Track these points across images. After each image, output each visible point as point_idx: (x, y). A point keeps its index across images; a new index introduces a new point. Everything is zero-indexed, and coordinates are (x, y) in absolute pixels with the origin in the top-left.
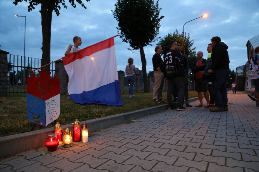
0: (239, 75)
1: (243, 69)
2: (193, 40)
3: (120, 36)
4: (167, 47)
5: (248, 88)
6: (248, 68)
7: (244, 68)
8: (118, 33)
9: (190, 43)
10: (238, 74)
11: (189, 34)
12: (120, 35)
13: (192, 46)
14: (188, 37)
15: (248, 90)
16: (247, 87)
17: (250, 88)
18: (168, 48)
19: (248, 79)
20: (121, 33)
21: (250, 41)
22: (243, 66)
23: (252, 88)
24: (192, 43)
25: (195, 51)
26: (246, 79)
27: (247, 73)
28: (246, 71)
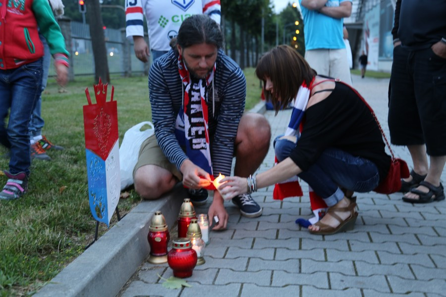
19: (368, 37)
26: (364, 35)
27: (367, 16)
28: (365, 11)
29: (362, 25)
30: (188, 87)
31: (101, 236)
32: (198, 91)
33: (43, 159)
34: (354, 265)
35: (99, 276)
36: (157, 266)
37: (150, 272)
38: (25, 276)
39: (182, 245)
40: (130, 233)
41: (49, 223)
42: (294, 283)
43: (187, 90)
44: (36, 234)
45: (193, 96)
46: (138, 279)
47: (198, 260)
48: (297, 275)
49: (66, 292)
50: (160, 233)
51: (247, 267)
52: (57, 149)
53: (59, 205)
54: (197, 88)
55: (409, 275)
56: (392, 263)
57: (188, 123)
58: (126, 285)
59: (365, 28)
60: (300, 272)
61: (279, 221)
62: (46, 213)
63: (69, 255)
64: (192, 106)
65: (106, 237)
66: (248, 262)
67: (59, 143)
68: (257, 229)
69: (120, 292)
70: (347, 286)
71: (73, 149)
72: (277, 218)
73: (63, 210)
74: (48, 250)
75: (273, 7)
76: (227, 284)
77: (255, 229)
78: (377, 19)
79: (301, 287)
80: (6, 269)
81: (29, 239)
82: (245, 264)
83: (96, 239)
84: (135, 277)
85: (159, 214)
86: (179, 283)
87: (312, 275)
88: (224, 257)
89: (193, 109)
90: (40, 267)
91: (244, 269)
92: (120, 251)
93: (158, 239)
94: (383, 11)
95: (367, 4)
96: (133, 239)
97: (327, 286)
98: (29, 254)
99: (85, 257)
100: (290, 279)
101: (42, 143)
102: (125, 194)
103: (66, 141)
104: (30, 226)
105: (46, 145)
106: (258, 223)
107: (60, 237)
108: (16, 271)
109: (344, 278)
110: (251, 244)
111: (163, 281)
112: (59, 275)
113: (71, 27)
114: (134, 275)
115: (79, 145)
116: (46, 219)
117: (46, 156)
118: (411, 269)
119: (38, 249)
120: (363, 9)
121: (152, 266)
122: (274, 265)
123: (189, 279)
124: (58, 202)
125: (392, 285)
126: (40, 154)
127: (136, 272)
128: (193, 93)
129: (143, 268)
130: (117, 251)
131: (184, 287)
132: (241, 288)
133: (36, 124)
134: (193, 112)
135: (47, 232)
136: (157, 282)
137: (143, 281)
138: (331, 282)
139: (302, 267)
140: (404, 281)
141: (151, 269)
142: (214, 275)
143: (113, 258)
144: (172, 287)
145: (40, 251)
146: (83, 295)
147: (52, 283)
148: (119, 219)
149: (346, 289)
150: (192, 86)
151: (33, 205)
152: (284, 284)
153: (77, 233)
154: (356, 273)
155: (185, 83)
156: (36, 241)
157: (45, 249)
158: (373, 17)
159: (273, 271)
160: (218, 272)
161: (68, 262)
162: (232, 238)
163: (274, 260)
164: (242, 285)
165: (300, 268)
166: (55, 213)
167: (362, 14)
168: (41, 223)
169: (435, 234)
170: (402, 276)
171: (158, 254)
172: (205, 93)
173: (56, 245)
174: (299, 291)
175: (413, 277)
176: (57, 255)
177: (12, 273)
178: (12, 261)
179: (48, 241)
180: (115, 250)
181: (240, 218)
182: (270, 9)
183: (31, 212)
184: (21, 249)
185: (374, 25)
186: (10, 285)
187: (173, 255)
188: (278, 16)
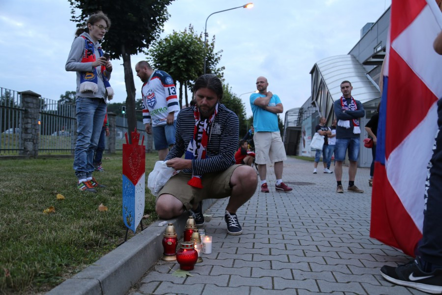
0: (291, 125)
1: (298, 114)
2: (222, 51)
3: (78, 23)
4: (172, 60)
5: (303, 152)
6: (307, 113)
7: (299, 112)
8: (72, 15)
9: (216, 57)
10: (289, 124)
11: (214, 36)
12: (77, 21)
13: (218, 62)
14: (212, 42)
15: (304, 154)
16: (304, 150)
17: (309, 152)
18: (173, 62)
19: (305, 135)
20: (82, 16)
21: (319, 66)
22: (299, 108)
23: (312, 152)
24: (219, 56)
25: (223, 73)
26: (302, 135)
27: (304, 123)
28: (302, 120)
29: (300, 128)
30: (198, 123)
31: (129, 239)
32: (203, 125)
33: (91, 192)
34: (309, 265)
35: (127, 264)
36: (168, 263)
37: (163, 266)
38: (75, 260)
39: (187, 246)
40: (150, 238)
41: (93, 229)
42: (268, 275)
43: (196, 124)
44: (84, 234)
45: (200, 129)
46: (155, 270)
47: (198, 259)
48: (269, 270)
49: (103, 271)
50: (172, 238)
51: (233, 265)
52: (102, 187)
53: (101, 218)
54: (203, 124)
55: (348, 272)
56: (335, 264)
57: (196, 146)
58: (146, 273)
59: (302, 130)
60: (271, 269)
61: (254, 238)
62: (91, 223)
63: (106, 249)
64: (199, 135)
65: (133, 240)
66: (234, 262)
67: (103, 183)
68: (239, 242)
69: (141, 278)
70: (306, 278)
71: (112, 188)
72: (253, 235)
73: (103, 222)
74: (91, 246)
75: (245, 114)
76: (219, 275)
77: (237, 242)
78: (310, 125)
79: (273, 278)
80: (61, 254)
81: (79, 237)
82: (232, 263)
83: (126, 241)
84: (152, 269)
85: (171, 225)
86: (184, 274)
87: (280, 271)
88: (216, 259)
89: (199, 137)
90: (85, 255)
91: (231, 266)
92: (142, 249)
93: (170, 243)
94: (314, 120)
95: (304, 115)
96: (152, 242)
97: (291, 278)
98: (78, 247)
99: (116, 251)
100: (264, 273)
101: (92, 182)
102: (147, 216)
103: (107, 183)
104: (80, 230)
105: (94, 184)
106: (240, 238)
107: (100, 238)
108: (68, 256)
109: (303, 273)
110: (235, 251)
111: (173, 271)
112: (98, 261)
113: (116, 119)
114: (151, 267)
115: (116, 186)
116: (91, 226)
117: (93, 190)
118: (348, 267)
119: (84, 245)
120: (301, 119)
121: (165, 262)
122: (252, 264)
123: (191, 271)
124: (100, 217)
125: (336, 278)
126: (90, 189)
127: (153, 266)
128: (200, 127)
129: (158, 264)
130: (141, 248)
131: (188, 276)
132: (230, 278)
133: (89, 169)
134: (199, 138)
135: (92, 233)
136: (168, 273)
137: (158, 271)
138: (294, 275)
139: (273, 266)
140: (344, 275)
141: (164, 264)
142: (209, 270)
143: (138, 253)
144: (179, 276)
145: (86, 246)
146: (115, 274)
147: (94, 265)
148: (142, 230)
149: (305, 279)
150: (199, 122)
151: (83, 218)
152: (260, 276)
153: (112, 237)
154: (311, 270)
155: (196, 120)
156: (83, 239)
157: (89, 245)
158: (307, 123)
159: (252, 268)
160: (212, 267)
161: (105, 253)
162: (221, 247)
163: (252, 261)
164: (230, 276)
165: (271, 266)
166: (98, 223)
167: (301, 121)
168: (88, 229)
169: (361, 247)
170: (343, 272)
171: (169, 254)
172: (207, 127)
173: (97, 242)
174: (271, 281)
175: (350, 273)
176: (98, 249)
177: (65, 257)
178: (65, 250)
179: (92, 240)
180: (139, 247)
181: (227, 235)
182: (243, 115)
183: (82, 222)
184: (73, 243)
185: (308, 129)
186: (63, 264)
187: (181, 253)
188: (248, 120)
